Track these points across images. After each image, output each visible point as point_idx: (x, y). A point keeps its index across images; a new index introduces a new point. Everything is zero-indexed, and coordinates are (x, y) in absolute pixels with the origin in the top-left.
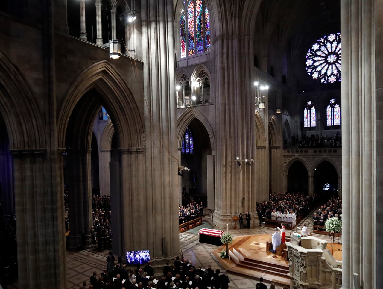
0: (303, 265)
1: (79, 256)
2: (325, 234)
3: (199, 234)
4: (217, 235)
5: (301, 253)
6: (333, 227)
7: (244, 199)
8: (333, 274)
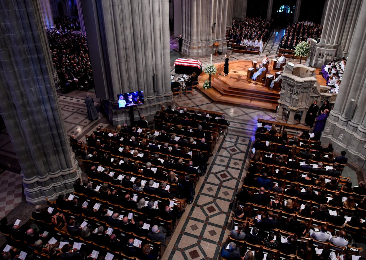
0: (297, 92)
1: (64, 105)
2: (296, 58)
3: (175, 65)
4: (194, 65)
5: (297, 82)
6: (303, 52)
7: (214, 24)
8: (320, 98)
